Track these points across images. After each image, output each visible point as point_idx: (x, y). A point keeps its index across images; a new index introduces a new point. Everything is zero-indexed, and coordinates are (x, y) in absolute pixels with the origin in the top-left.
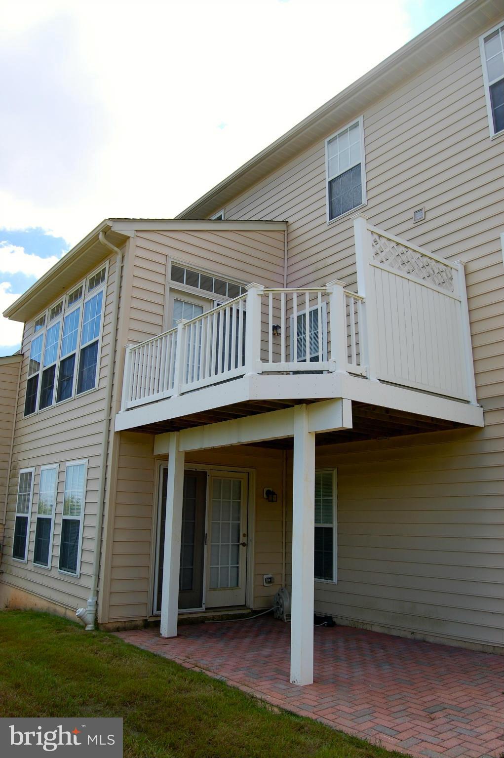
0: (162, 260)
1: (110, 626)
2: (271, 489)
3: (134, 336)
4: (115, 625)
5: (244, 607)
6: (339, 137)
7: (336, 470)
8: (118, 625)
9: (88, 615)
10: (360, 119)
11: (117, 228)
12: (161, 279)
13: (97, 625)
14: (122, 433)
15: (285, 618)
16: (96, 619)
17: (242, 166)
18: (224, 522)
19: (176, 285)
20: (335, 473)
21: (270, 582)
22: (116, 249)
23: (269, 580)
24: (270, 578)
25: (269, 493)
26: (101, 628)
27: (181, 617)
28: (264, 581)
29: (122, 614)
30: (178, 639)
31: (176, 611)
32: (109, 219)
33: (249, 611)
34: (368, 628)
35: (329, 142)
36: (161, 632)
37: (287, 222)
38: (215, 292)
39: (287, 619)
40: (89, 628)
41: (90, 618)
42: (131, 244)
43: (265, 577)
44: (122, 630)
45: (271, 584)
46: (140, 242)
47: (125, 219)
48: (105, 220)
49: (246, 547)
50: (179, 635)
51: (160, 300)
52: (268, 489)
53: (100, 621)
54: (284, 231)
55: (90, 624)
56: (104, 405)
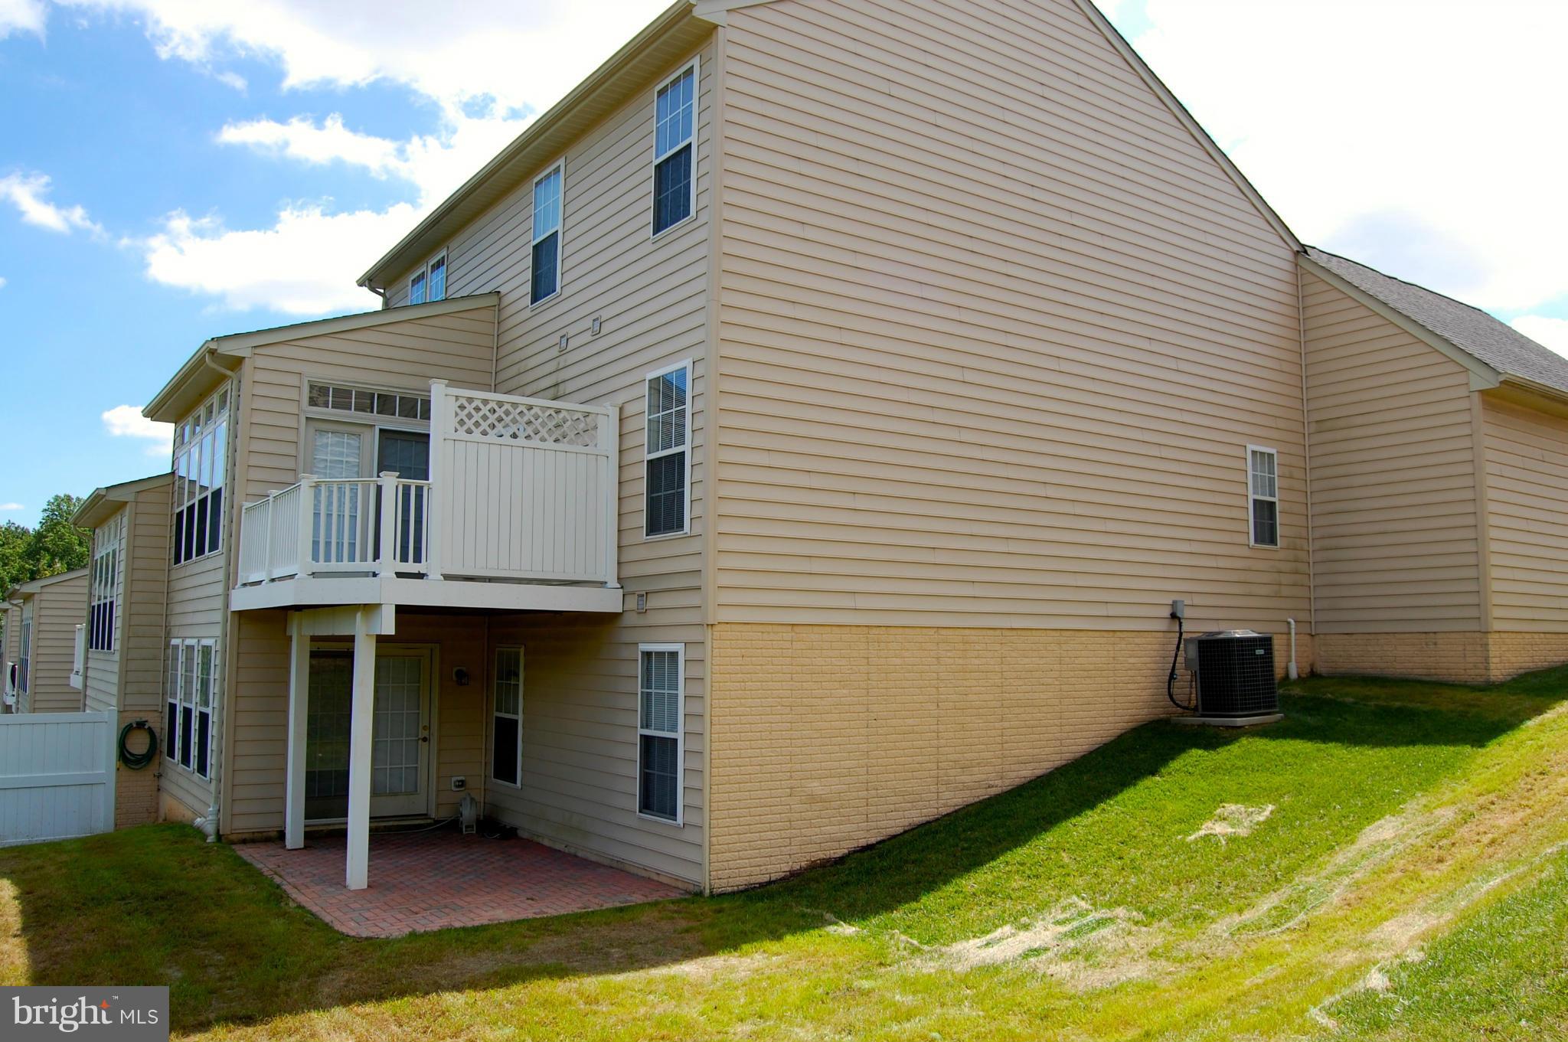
0: (293, 380)
1: (234, 837)
2: (464, 669)
3: (253, 489)
4: (240, 836)
5: (425, 816)
6: (554, 174)
7: (523, 646)
8: (244, 836)
9: (209, 826)
10: (561, 162)
11: (226, 349)
12: (292, 408)
13: (219, 837)
14: (241, 614)
15: (464, 829)
16: (218, 831)
17: (430, 215)
18: (409, 712)
19: (318, 412)
20: (522, 651)
21: (461, 786)
22: (229, 373)
23: (460, 784)
24: (462, 781)
25: (460, 675)
26: (224, 840)
27: (308, 829)
28: (453, 784)
29: (245, 825)
30: (305, 851)
31: (302, 821)
32: (213, 339)
33: (429, 821)
34: (540, 840)
35: (537, 184)
36: (287, 844)
37: (499, 292)
38: (378, 413)
39: (466, 831)
40: (211, 839)
41: (210, 829)
42: (247, 366)
43: (454, 779)
44: (249, 842)
45: (463, 789)
46: (260, 362)
47: (236, 334)
48: (207, 341)
49: (427, 742)
50: (306, 847)
51: (290, 436)
52: (459, 668)
53: (221, 833)
54: (495, 306)
55: (211, 835)
56: (220, 575)
